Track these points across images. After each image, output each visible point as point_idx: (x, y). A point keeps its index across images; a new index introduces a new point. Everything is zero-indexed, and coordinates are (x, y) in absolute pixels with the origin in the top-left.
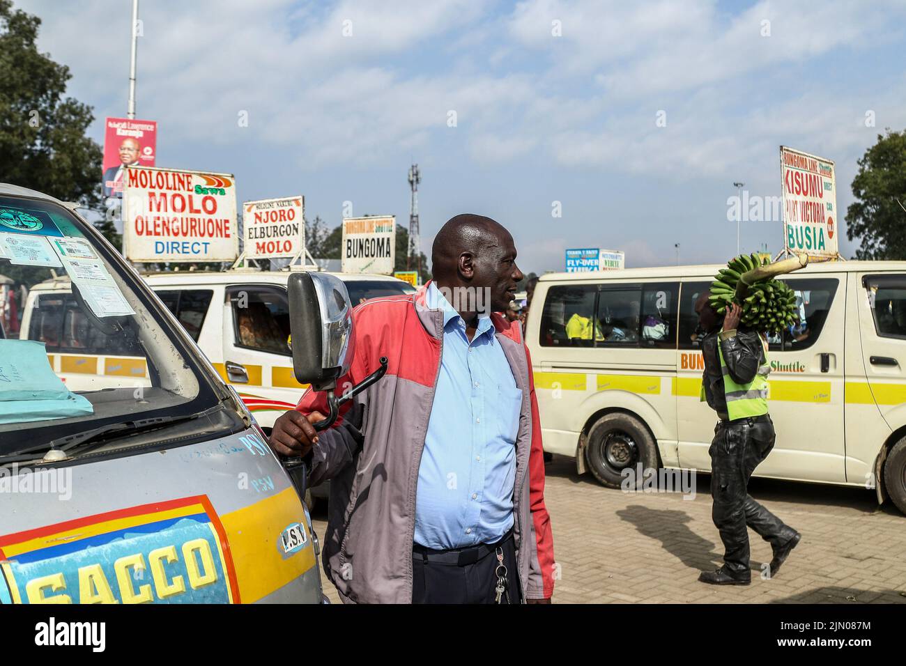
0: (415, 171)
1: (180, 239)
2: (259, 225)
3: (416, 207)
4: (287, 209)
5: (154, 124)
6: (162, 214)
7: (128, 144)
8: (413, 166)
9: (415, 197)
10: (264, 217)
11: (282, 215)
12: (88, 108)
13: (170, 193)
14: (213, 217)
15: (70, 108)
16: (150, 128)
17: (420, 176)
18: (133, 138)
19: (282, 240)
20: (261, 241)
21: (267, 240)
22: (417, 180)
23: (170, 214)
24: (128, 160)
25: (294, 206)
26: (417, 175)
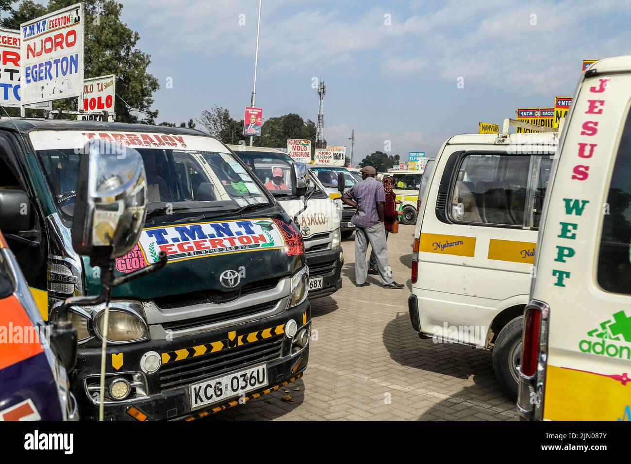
0: (322, 86)
1: (299, 157)
2: (320, 155)
3: (322, 110)
4: (328, 152)
5: (262, 110)
6: (295, 151)
7: (253, 116)
8: (321, 83)
9: (322, 104)
10: (321, 153)
11: (327, 153)
12: (147, 56)
13: (297, 146)
14: (306, 152)
15: (137, 55)
16: (260, 111)
17: (326, 89)
18: (254, 114)
19: (327, 159)
20: (320, 159)
21: (322, 159)
22: (324, 92)
23: (297, 151)
24: (253, 122)
25: (331, 151)
26: (323, 89)
